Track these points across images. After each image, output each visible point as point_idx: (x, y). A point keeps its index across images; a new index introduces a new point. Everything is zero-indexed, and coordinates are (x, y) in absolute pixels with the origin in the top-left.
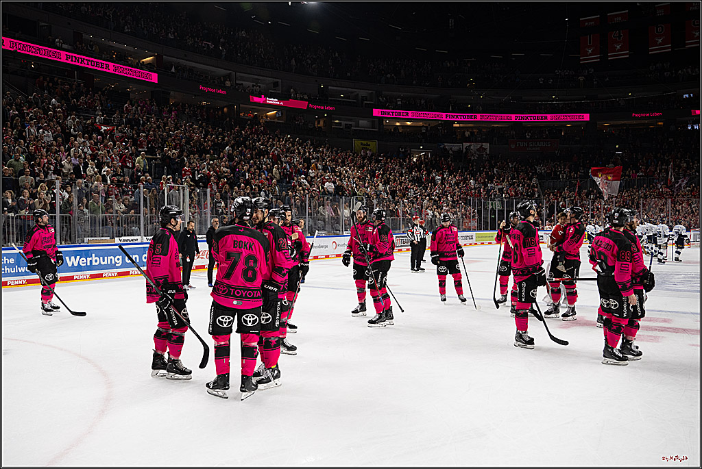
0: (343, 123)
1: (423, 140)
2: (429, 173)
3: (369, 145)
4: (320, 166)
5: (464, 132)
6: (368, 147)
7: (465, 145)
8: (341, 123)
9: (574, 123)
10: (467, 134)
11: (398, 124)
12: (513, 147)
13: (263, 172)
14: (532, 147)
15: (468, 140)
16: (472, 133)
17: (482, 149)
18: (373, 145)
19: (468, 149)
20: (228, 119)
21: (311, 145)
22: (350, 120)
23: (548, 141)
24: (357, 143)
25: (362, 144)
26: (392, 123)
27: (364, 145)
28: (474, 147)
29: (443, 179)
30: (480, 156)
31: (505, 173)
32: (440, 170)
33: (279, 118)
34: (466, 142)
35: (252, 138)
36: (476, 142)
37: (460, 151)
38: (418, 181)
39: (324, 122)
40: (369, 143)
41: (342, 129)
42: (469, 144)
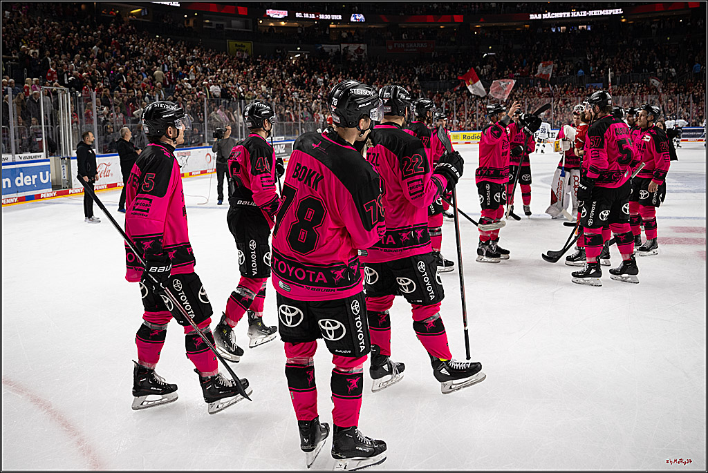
0: (214, 23)
1: (300, 41)
2: (310, 75)
3: (244, 46)
4: (199, 69)
5: (341, 33)
6: (243, 49)
7: (343, 46)
8: (211, 23)
9: (447, 25)
10: (344, 35)
11: (272, 24)
12: (390, 47)
13: (141, 74)
14: (409, 48)
15: (345, 41)
16: (349, 34)
17: (359, 51)
18: (248, 45)
19: (346, 50)
20: (89, 17)
21: (185, 46)
22: (222, 20)
23: (424, 43)
24: (232, 44)
25: (236, 45)
26: (265, 24)
27: (239, 46)
28: (352, 48)
29: (325, 81)
30: (360, 57)
31: (386, 74)
32: (321, 73)
33: (145, 17)
34: (344, 43)
35: (120, 37)
36: (354, 42)
37: (338, 53)
38: (299, 84)
39: (194, 22)
40: (244, 44)
41: (214, 29)
42: (346, 45)
